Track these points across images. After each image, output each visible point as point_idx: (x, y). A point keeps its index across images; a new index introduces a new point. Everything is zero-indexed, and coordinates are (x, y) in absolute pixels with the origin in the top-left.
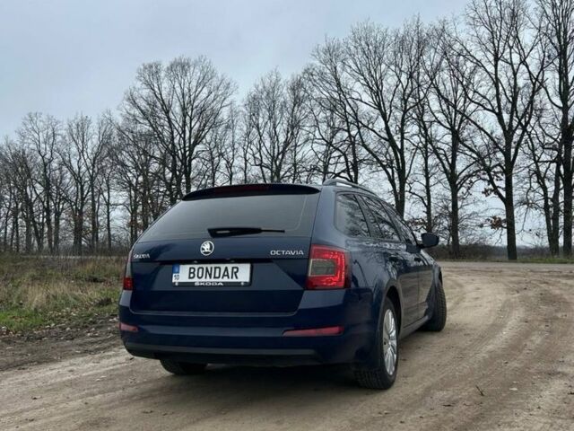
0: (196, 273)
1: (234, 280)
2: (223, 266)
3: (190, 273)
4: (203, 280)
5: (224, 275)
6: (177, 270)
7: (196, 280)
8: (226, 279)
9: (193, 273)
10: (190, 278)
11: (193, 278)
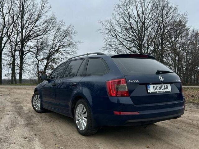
0: (156, 88)
1: (167, 90)
2: (163, 85)
3: (154, 88)
4: (159, 90)
5: (164, 89)
6: (149, 87)
7: (156, 91)
8: (165, 90)
9: (155, 88)
10: (154, 90)
11: (155, 90)
